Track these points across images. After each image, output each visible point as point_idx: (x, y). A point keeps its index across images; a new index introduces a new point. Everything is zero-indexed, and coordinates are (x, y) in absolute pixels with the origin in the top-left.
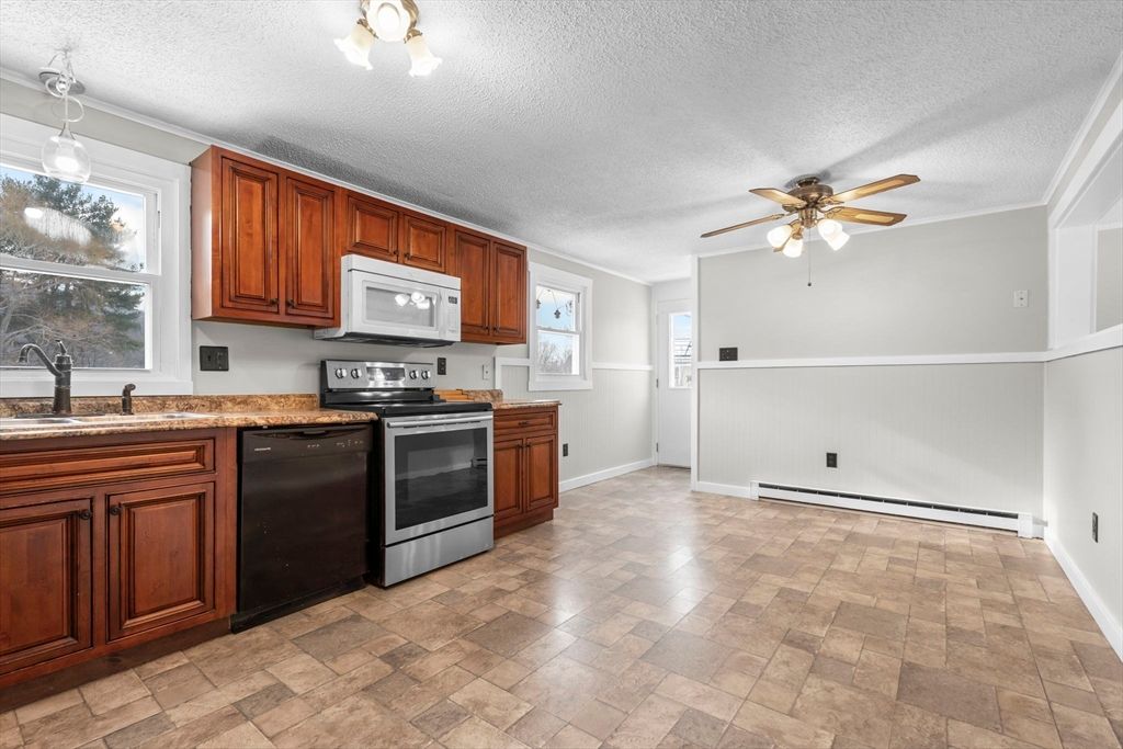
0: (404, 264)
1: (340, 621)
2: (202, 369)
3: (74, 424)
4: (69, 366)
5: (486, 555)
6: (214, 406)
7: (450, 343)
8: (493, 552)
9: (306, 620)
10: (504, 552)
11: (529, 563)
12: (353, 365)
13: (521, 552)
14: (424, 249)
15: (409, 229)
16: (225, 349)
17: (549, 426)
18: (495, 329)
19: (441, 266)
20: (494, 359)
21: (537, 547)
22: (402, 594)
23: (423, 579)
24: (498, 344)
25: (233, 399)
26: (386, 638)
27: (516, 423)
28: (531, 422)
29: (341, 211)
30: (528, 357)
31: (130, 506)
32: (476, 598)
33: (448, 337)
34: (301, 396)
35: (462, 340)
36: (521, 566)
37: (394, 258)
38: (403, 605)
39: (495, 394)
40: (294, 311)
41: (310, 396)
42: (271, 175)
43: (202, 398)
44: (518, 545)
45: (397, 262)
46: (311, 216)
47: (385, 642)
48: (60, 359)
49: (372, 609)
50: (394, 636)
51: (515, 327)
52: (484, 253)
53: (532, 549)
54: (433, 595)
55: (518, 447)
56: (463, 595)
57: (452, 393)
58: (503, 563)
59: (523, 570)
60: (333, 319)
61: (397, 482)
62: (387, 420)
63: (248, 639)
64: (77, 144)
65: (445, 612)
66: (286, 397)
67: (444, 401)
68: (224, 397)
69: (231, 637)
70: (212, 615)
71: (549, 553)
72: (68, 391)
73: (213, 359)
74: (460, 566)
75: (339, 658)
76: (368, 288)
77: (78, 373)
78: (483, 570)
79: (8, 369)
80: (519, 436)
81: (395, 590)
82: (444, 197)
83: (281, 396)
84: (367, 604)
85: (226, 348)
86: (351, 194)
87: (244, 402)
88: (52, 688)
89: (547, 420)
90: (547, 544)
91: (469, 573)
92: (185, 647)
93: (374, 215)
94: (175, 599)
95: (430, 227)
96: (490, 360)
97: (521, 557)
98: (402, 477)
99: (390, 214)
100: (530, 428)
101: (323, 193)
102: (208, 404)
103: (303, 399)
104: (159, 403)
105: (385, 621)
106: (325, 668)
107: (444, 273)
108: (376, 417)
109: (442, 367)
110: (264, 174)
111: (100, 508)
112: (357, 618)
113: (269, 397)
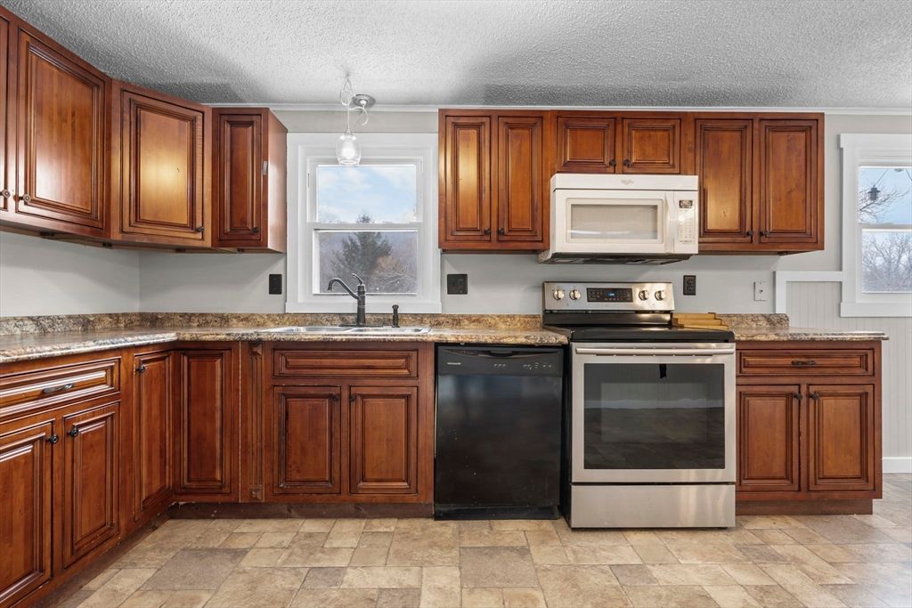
0: (623, 173)
1: (507, 548)
2: (449, 293)
3: (371, 333)
4: (364, 292)
5: (721, 535)
6: (455, 323)
7: (686, 257)
8: (734, 534)
9: (486, 532)
10: (751, 539)
11: (782, 574)
12: (571, 286)
13: (779, 550)
14: (649, 150)
15: (630, 134)
16: (464, 277)
17: (860, 371)
18: (761, 234)
19: (673, 166)
20: (774, 273)
21: (813, 552)
22: (586, 544)
23: (619, 534)
24: (781, 253)
25: (469, 318)
26: (529, 591)
27: (788, 361)
28: (819, 362)
29: (550, 134)
30: (841, 269)
31: (363, 396)
32: (664, 593)
33: (679, 249)
34: (526, 316)
35: (701, 252)
36: (764, 573)
37: (612, 169)
38: (577, 559)
39: (775, 319)
40: (505, 238)
41: (534, 317)
42: (484, 120)
43: (447, 316)
44: (781, 536)
45: (614, 173)
46: (520, 146)
47: (527, 596)
48: (359, 288)
49: (545, 549)
50: (539, 594)
51: (801, 228)
52: (743, 139)
53: (801, 552)
54: (614, 562)
55: (790, 396)
56: (652, 580)
57: (700, 317)
58: (739, 556)
59: (765, 582)
60: (542, 241)
61: (586, 411)
62: (574, 345)
63: (438, 529)
64: (354, 138)
65: (612, 593)
66: (512, 317)
67: (682, 326)
68: (463, 316)
69: (431, 522)
70: (415, 498)
71: (832, 571)
72: (364, 309)
73: (457, 284)
74: (674, 535)
75: (476, 591)
76: (573, 206)
77: (369, 297)
78: (703, 555)
79: (335, 295)
80: (794, 380)
81: (583, 536)
82: (677, 85)
83: (508, 316)
84: (545, 539)
85: (466, 275)
86: (559, 114)
87: (477, 320)
88: (324, 513)
89: (856, 361)
90: (838, 554)
91: (679, 550)
92: (401, 516)
93: (586, 129)
94: (390, 477)
95: (657, 124)
96: (766, 275)
97: (776, 558)
98: (594, 404)
99: (603, 124)
100: (816, 371)
101: (532, 121)
102: (450, 321)
103: (526, 319)
104: (419, 319)
105: (547, 570)
106: (459, 596)
107: (679, 174)
108: (566, 341)
109: (689, 286)
110: (479, 120)
111: (345, 394)
112: (523, 552)
113: (498, 316)
